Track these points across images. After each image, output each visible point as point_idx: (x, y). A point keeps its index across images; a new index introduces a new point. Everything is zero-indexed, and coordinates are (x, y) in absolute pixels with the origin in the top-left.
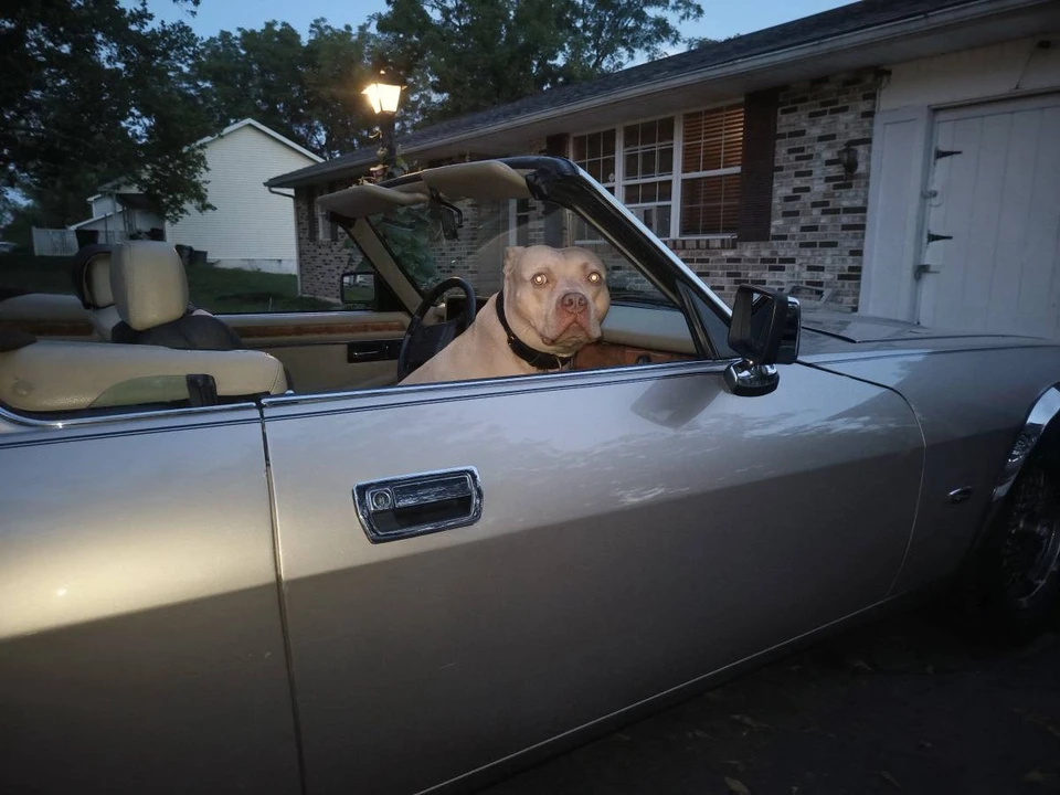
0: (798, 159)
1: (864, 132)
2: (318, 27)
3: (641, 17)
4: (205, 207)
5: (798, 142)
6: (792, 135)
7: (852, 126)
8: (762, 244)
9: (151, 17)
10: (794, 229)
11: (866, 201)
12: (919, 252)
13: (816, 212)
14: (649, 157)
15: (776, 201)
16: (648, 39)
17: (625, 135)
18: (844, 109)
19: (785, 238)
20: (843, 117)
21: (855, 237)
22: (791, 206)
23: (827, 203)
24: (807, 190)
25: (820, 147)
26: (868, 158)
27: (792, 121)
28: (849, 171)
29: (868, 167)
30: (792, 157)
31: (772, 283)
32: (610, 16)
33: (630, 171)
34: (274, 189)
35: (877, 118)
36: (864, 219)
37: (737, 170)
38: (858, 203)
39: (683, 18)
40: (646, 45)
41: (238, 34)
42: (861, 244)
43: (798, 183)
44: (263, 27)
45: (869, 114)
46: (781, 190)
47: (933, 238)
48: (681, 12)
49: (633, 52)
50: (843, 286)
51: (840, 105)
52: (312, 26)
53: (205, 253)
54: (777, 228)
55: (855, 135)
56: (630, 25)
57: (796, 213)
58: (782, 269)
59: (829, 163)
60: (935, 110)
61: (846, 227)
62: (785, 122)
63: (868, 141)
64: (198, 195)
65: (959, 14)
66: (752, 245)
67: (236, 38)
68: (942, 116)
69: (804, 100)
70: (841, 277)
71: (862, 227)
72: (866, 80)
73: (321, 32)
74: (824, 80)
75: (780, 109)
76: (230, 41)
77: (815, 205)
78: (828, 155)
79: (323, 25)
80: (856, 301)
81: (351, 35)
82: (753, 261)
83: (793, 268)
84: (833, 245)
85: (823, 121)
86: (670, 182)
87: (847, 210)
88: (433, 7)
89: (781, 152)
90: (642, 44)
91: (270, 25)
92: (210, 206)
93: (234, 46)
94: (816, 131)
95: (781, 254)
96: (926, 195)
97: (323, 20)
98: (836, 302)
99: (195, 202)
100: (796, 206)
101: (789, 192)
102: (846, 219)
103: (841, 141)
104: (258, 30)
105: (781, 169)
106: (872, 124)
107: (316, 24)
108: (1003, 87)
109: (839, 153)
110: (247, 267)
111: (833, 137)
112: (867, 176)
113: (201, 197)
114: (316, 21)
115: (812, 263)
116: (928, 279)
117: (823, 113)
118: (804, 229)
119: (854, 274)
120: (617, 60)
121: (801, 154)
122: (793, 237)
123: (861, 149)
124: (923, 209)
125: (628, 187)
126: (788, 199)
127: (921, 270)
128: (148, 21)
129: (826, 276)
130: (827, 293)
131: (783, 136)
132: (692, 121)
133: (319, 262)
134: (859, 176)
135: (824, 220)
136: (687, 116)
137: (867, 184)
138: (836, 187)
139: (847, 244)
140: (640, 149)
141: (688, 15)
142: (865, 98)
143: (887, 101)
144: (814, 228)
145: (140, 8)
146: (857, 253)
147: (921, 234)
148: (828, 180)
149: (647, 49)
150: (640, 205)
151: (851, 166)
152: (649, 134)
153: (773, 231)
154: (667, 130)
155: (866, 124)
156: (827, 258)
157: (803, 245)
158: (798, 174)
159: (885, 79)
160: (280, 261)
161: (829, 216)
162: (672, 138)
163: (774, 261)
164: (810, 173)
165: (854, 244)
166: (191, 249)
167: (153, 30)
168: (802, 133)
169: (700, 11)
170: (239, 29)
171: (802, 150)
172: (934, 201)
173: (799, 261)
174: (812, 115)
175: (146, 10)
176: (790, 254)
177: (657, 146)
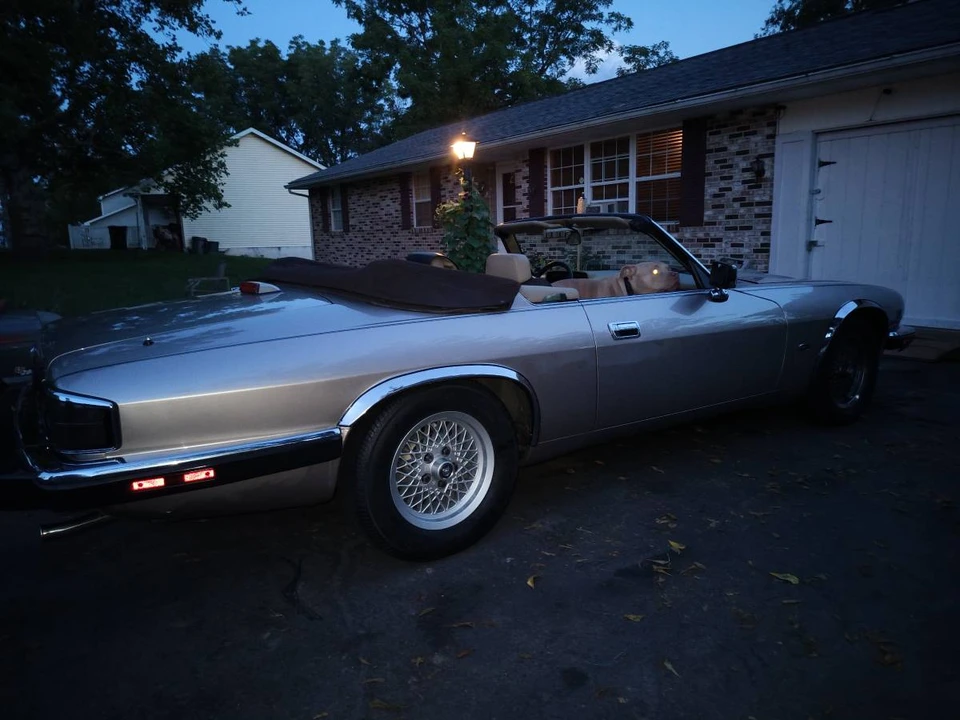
0: (722, 167)
1: (769, 149)
2: (297, 43)
3: (579, 30)
4: (221, 205)
5: (722, 155)
6: (718, 150)
7: (760, 144)
8: (698, 228)
9: (180, 50)
10: (721, 218)
11: (771, 197)
12: (809, 231)
13: (736, 205)
14: (610, 166)
15: (707, 197)
16: (586, 48)
17: (592, 149)
18: (754, 133)
19: (714, 224)
20: (753, 139)
21: (764, 222)
22: (717, 201)
23: (744, 199)
24: (730, 189)
25: (738, 159)
26: (772, 167)
27: (717, 140)
28: (759, 176)
29: (772, 174)
30: (718, 166)
31: (705, 256)
32: (553, 30)
33: (596, 176)
34: (293, 191)
35: (777, 139)
36: (771, 209)
37: (678, 175)
38: (766, 198)
39: (615, 29)
40: (584, 53)
41: (227, 51)
42: (769, 228)
43: (723, 184)
44: (249, 44)
45: (772, 137)
46: (710, 190)
47: (819, 222)
48: (614, 25)
49: (574, 60)
50: (757, 257)
51: (751, 130)
52: (291, 42)
53: (217, 243)
54: (708, 216)
55: (762, 151)
56: (571, 37)
57: (722, 206)
58: (713, 246)
59: (744, 170)
60: (817, 134)
61: (758, 216)
62: (712, 141)
63: (772, 155)
64: (216, 195)
65: (827, 75)
66: (692, 229)
67: (224, 54)
68: (822, 138)
69: (725, 126)
70: (755, 251)
71: (770, 215)
72: (768, 114)
73: (299, 47)
74: (740, 112)
75: (708, 132)
76: (218, 57)
77: (735, 200)
78: (744, 165)
79: (300, 41)
80: (767, 268)
81: (325, 49)
82: (692, 240)
83: (721, 246)
84: (749, 228)
85: (740, 141)
86: (627, 184)
87: (759, 204)
88: (401, 26)
89: (710, 162)
90: (580, 52)
91: (254, 43)
92: (225, 204)
93: (222, 61)
94: (734, 148)
95: (712, 235)
96: (814, 192)
97: (300, 36)
98: (752, 268)
99: (213, 201)
100: (722, 201)
101: (716, 191)
102: (757, 210)
103: (752, 154)
104: (244, 47)
105: (710, 174)
106: (774, 143)
107: (295, 41)
108: (860, 118)
109: (751, 164)
110: (252, 254)
111: (746, 152)
112: (772, 180)
113: (218, 197)
114: (295, 38)
115: (734, 241)
116: (816, 251)
117: (739, 135)
118: (728, 217)
119: (765, 249)
120: (561, 68)
121: (725, 165)
122: (720, 223)
123: (767, 161)
124: (811, 203)
125: (594, 188)
126: (715, 196)
127: (811, 245)
128: (178, 53)
129: (745, 251)
130: (746, 262)
131: (711, 151)
132: (643, 139)
133: (332, 249)
134: (766, 180)
135: (742, 211)
136: (639, 136)
137: (772, 185)
138: (750, 187)
139: (759, 228)
140: (603, 160)
141: (620, 27)
142: (769, 125)
143: (783, 128)
144: (736, 217)
145: (171, 43)
146: (766, 234)
147: (811, 220)
148: (744, 182)
149: (585, 56)
150: (605, 201)
151: (760, 173)
152: (610, 149)
153: (705, 219)
154: (624, 146)
155: (770, 143)
156: (746, 237)
157: (727, 229)
158: (723, 178)
159: (782, 111)
160: (279, 248)
161: (746, 208)
162: (628, 152)
163: (706, 240)
164: (731, 178)
165: (764, 227)
166: (205, 240)
167: (182, 60)
168: (725, 149)
169: (630, 23)
170: (228, 47)
171: (725, 161)
172: (818, 196)
173: (724, 241)
174: (731, 137)
175: (175, 44)
176: (720, 235)
177: (617, 158)
